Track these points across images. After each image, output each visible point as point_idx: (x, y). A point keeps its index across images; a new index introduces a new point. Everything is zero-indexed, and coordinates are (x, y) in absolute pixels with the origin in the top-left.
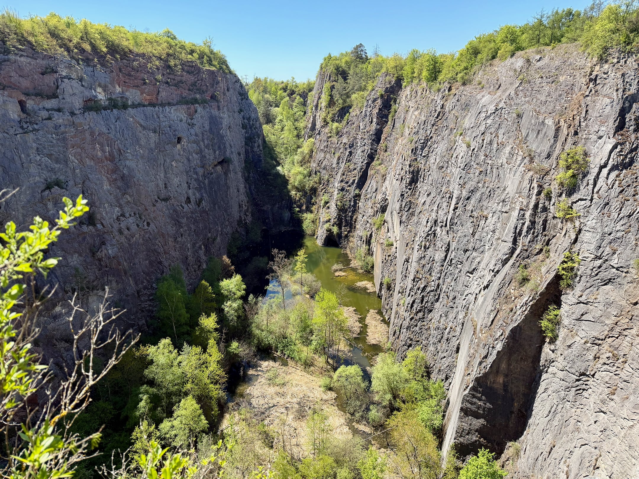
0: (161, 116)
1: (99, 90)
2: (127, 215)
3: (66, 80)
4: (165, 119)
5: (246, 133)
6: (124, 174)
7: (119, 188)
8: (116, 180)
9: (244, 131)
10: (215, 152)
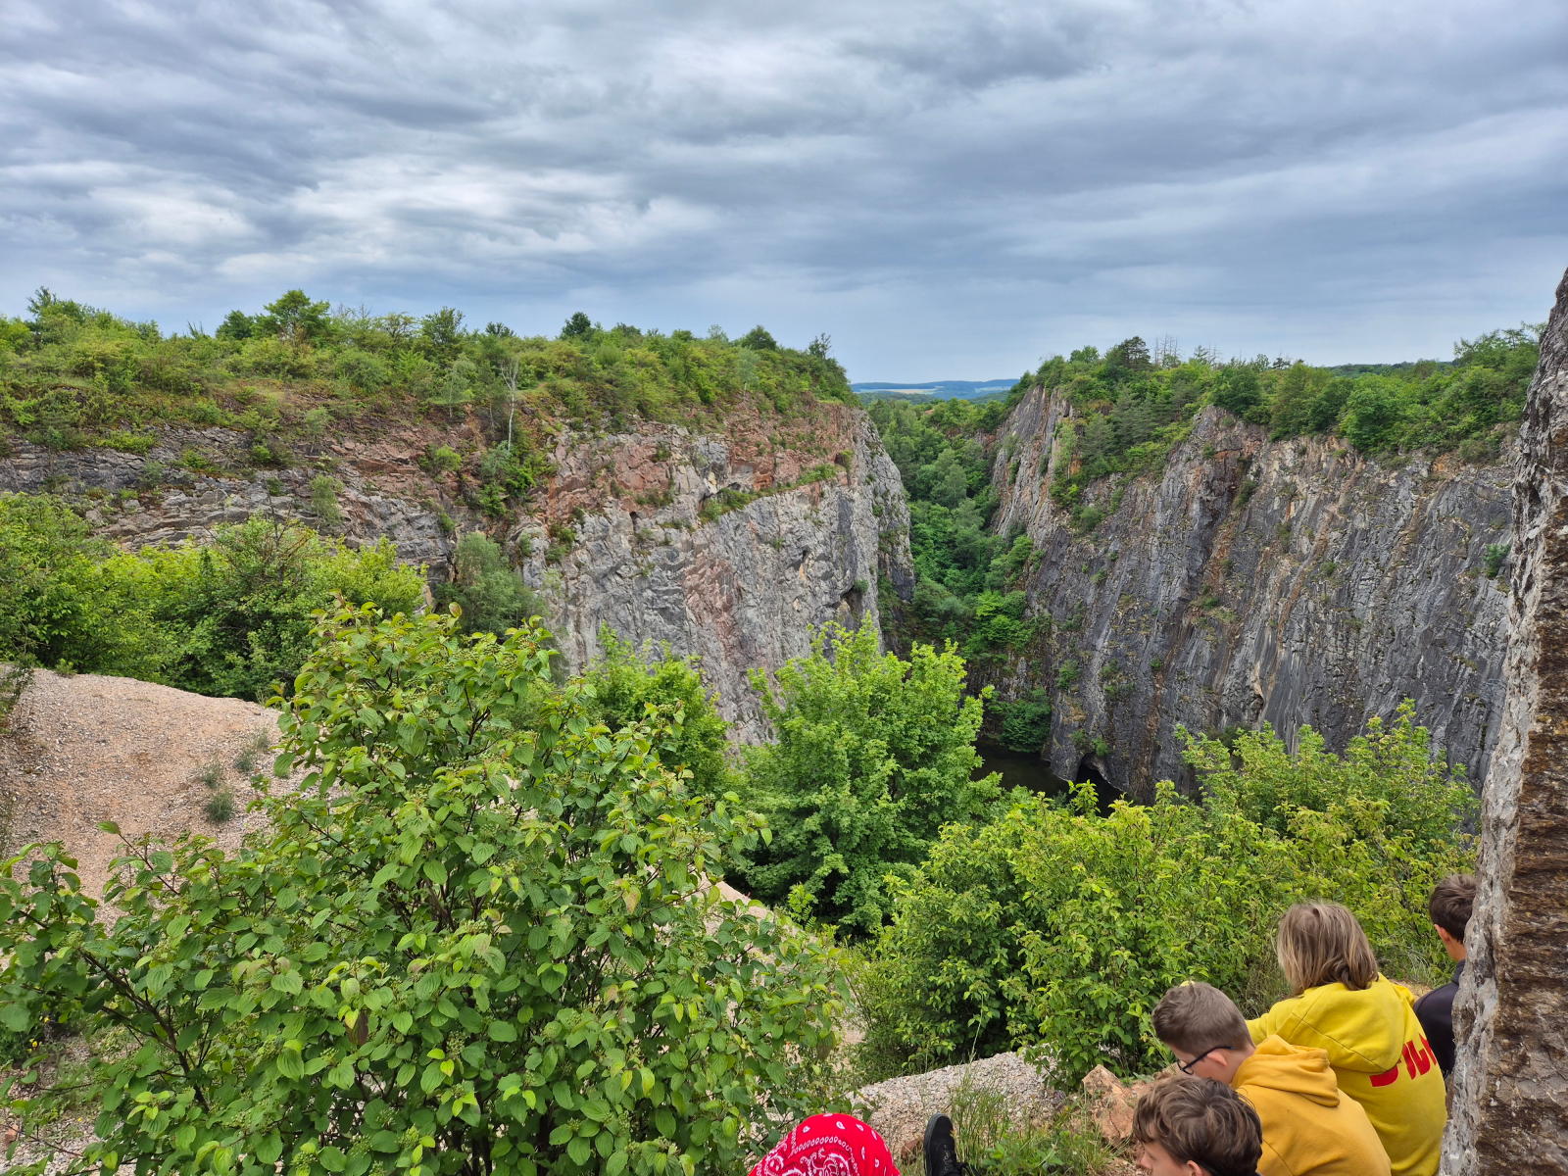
0: (780, 512)
1: (712, 476)
2: (746, 718)
3: (681, 468)
4: (785, 518)
5: (880, 524)
6: (743, 636)
7: (736, 663)
8: (733, 647)
9: (876, 520)
10: (845, 571)
